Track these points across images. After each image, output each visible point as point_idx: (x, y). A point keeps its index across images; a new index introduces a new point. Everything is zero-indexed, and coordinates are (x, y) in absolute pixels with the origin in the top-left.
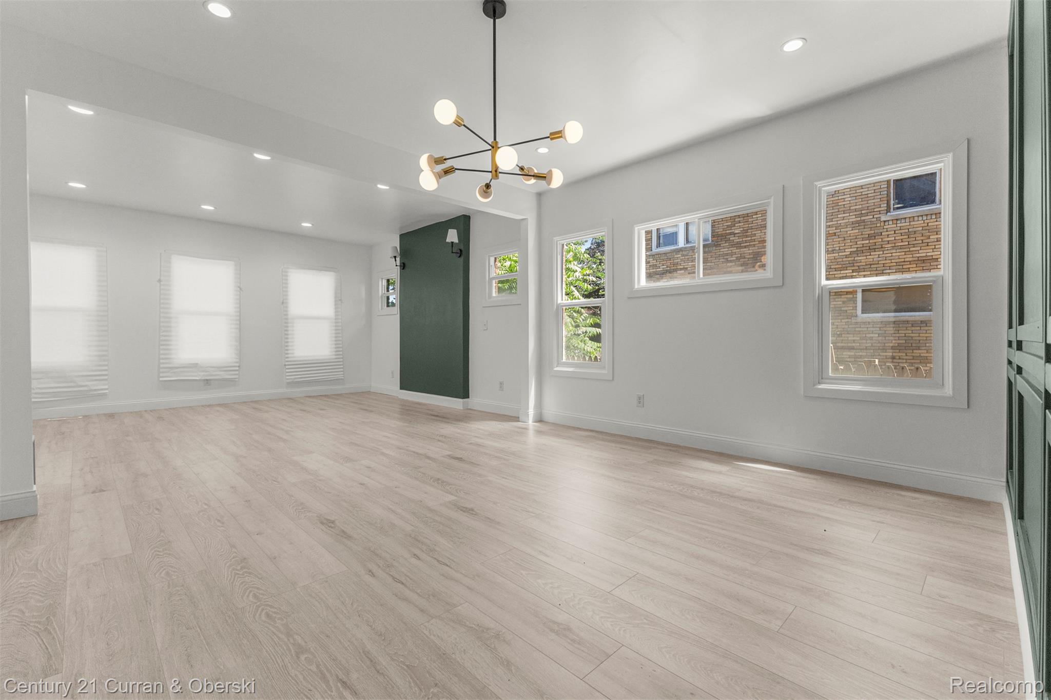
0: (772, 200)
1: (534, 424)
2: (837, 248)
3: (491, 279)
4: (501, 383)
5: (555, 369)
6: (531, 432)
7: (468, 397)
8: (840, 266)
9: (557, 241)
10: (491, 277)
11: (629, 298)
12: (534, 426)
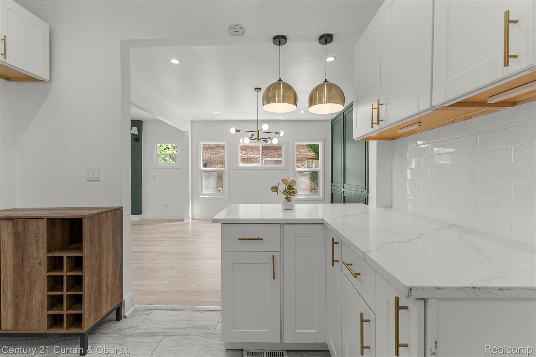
0: (284, 144)
1: (192, 221)
2: (257, 147)
3: (158, 156)
4: (166, 205)
5: (200, 197)
6: (190, 224)
7: (141, 214)
8: (258, 153)
9: (201, 143)
10: (158, 154)
11: (236, 169)
12: (191, 222)
